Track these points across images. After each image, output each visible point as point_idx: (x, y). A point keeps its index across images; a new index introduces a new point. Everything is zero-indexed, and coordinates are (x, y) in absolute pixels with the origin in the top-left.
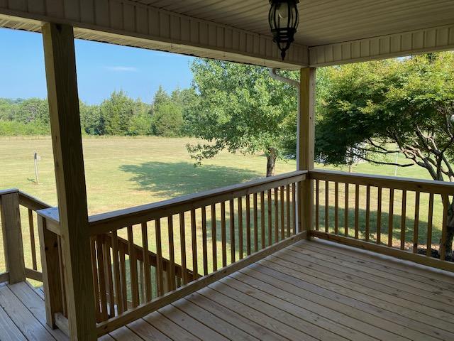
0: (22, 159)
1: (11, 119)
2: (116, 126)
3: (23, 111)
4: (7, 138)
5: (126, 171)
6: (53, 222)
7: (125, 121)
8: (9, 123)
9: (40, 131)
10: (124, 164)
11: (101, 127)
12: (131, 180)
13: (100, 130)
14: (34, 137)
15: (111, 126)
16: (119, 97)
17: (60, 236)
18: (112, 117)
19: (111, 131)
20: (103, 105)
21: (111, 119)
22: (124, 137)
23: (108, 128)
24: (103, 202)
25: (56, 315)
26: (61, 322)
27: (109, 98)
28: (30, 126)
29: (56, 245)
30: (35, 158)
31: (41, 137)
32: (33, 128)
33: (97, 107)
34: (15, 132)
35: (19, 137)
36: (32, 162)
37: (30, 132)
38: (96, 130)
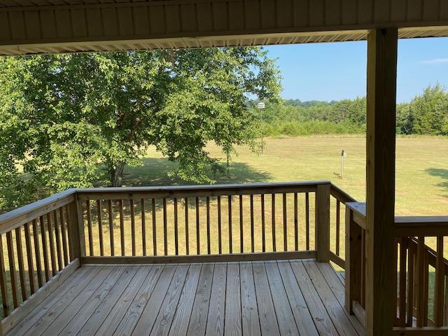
0: (331, 155)
1: (325, 119)
2: (426, 124)
3: (336, 112)
4: (321, 136)
5: (434, 175)
6: (360, 215)
7: (439, 119)
8: (323, 123)
9: (348, 130)
10: (433, 167)
11: (409, 126)
12: (439, 185)
13: (408, 130)
14: (342, 136)
15: (420, 124)
16: (433, 92)
17: (364, 230)
18: (423, 115)
19: (420, 130)
20: (414, 103)
21: (421, 118)
22: (436, 137)
23: (416, 127)
24: (404, 205)
25: (354, 302)
26: (357, 310)
27: (421, 94)
28: (340, 125)
29: (359, 238)
30: (343, 155)
31: (349, 135)
32: (342, 127)
33: (407, 105)
34: (327, 131)
35: (330, 136)
36: (339, 159)
37: (339, 131)
38: (403, 129)
